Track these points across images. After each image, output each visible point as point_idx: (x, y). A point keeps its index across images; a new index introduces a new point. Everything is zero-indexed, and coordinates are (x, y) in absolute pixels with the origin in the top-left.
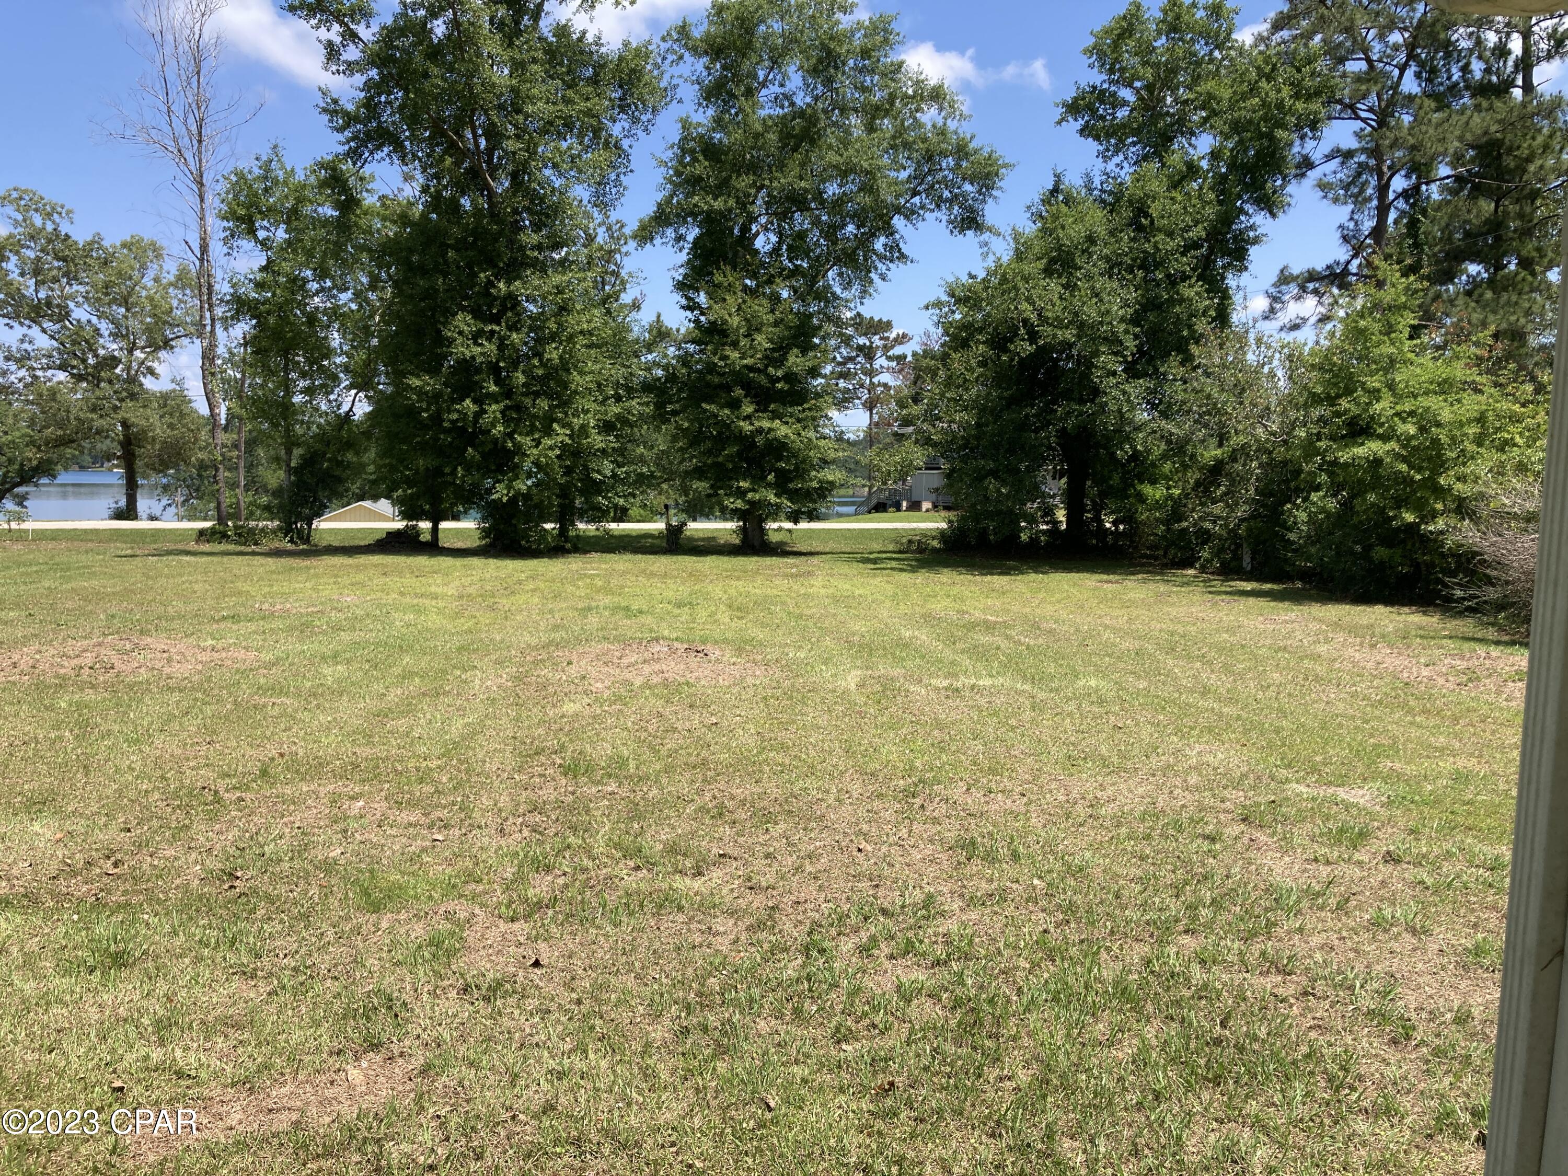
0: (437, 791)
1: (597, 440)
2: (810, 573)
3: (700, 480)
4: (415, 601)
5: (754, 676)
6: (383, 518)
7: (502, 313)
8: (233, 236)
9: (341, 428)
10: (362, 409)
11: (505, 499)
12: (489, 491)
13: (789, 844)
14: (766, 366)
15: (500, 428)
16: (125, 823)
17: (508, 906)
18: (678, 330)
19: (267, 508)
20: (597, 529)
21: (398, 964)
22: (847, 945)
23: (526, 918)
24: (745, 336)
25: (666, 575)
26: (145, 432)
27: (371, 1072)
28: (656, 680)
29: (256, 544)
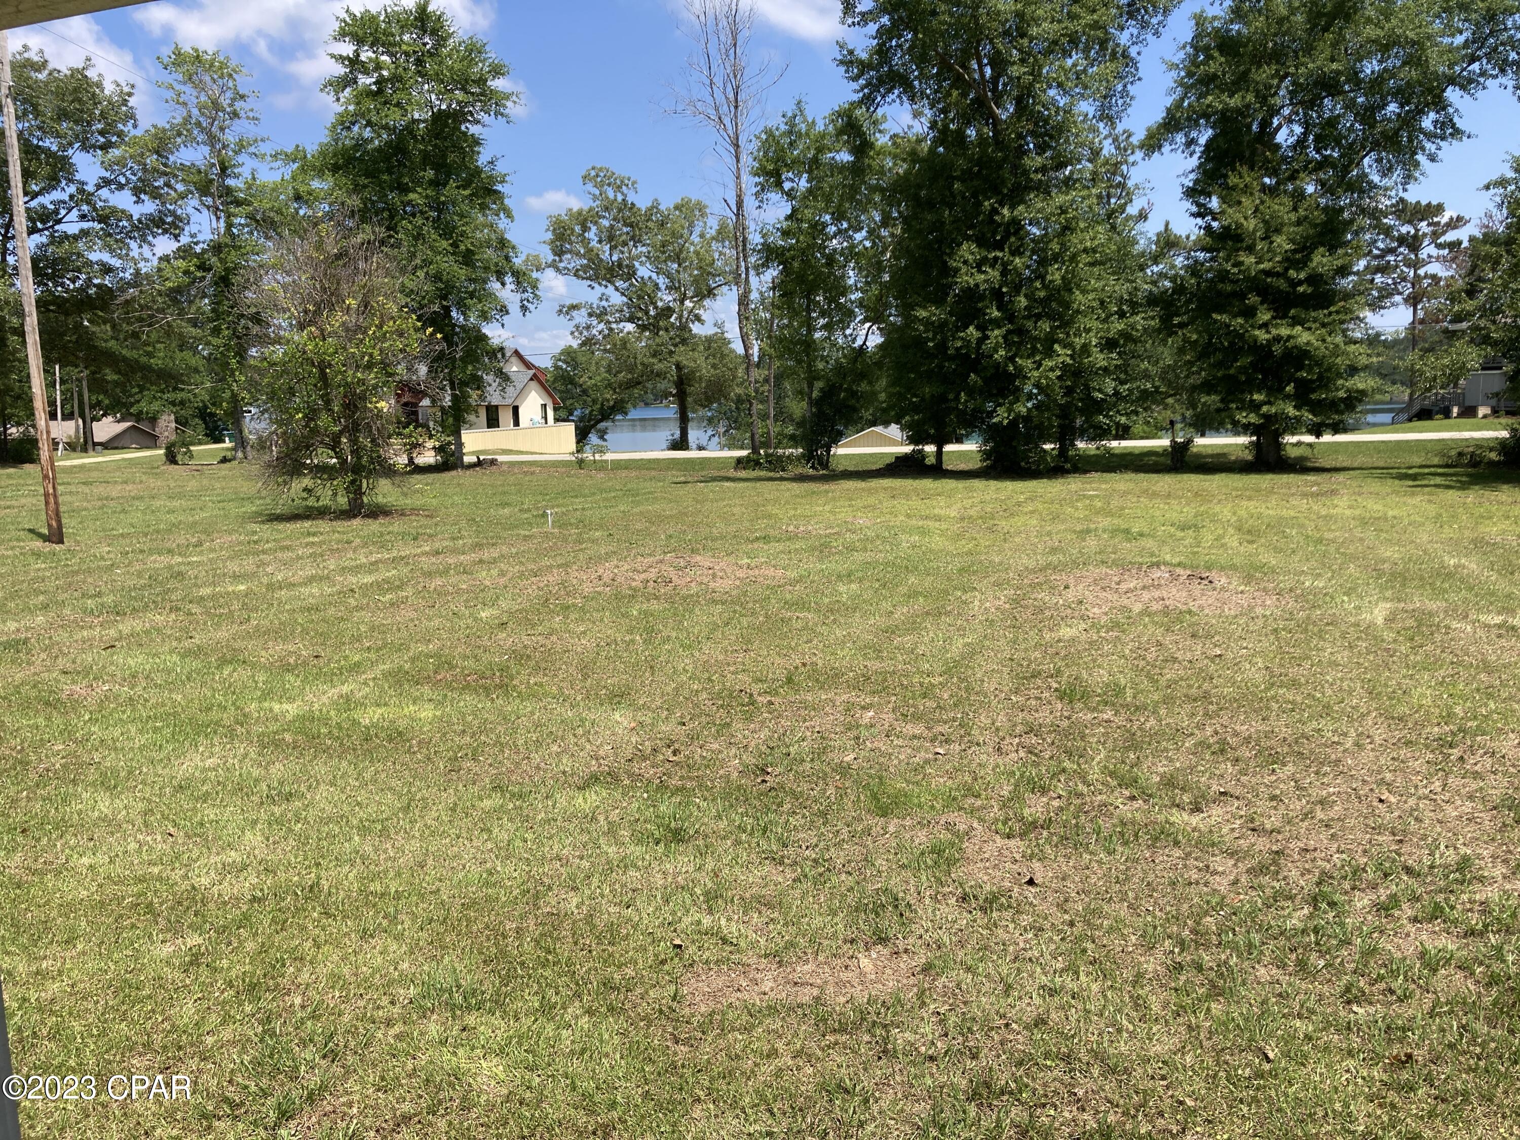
0: (939, 707)
1: (1099, 359)
2: (1334, 492)
3: (1209, 394)
4: (920, 523)
5: (1263, 605)
6: (892, 442)
7: (1005, 238)
8: (763, 190)
9: (855, 360)
10: (875, 340)
11: (1006, 422)
12: (990, 414)
13: (1298, 788)
14: (1287, 269)
15: (1002, 352)
16: (681, 717)
17: (1005, 823)
18: (1188, 237)
19: (792, 438)
20: (1098, 448)
21: (903, 866)
22: (1362, 901)
23: (1023, 835)
24: (1263, 239)
25: (1169, 496)
26: (693, 372)
27: (879, 963)
28: (1156, 607)
29: (783, 470)
